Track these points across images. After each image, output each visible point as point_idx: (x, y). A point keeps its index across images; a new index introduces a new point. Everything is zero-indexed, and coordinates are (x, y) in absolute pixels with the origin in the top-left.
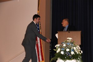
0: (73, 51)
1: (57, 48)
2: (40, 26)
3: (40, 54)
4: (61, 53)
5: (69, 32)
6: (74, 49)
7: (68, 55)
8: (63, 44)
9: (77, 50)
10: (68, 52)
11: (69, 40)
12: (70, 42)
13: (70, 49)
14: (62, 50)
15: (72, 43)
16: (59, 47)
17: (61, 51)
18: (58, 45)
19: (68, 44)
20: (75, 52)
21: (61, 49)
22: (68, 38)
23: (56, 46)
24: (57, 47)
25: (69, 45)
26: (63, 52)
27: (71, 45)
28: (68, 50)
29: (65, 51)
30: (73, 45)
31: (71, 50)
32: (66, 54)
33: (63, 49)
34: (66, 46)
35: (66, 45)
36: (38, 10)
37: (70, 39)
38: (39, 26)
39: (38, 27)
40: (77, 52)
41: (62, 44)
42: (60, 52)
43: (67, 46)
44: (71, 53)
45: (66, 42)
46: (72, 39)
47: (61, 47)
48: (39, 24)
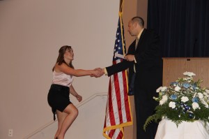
0: (196, 101)
1: (160, 94)
2: (123, 45)
3: (123, 106)
4: (170, 106)
5: (189, 60)
6: (198, 98)
7: (186, 109)
8: (175, 85)
9: (206, 101)
10: (186, 103)
11: (188, 78)
12: (190, 81)
13: (190, 96)
14: (171, 98)
15: (195, 84)
16: (165, 92)
17: (169, 101)
18: (163, 89)
19: (186, 86)
20: (201, 105)
21: (170, 96)
22: (185, 74)
23: (158, 91)
24: (160, 91)
25: (189, 88)
27: (191, 88)
28: (185, 99)
29: (179, 102)
30: (197, 88)
31: (193, 100)
32: (181, 108)
33: (174, 96)
35: (182, 87)
36: (121, 11)
37: (191, 74)
38: (121, 46)
39: (119, 48)
40: (205, 103)
41: (172, 85)
42: (167, 104)
43: (183, 90)
44: (191, 107)
45: (181, 81)
46: (194, 75)
47: (169, 93)
48: (121, 41)
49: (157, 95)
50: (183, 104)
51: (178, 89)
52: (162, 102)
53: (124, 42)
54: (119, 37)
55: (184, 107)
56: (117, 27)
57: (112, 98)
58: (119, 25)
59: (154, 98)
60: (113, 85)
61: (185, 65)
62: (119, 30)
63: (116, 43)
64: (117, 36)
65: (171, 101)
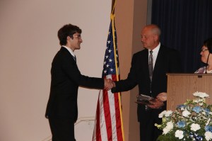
0: (209, 130)
1: (164, 120)
2: (116, 56)
3: (114, 135)
4: (176, 136)
5: (200, 76)
8: (182, 109)
10: (197, 132)
11: (200, 100)
12: (201, 104)
13: (202, 124)
14: (178, 125)
15: (209, 108)
16: (170, 118)
17: (175, 129)
18: (167, 113)
19: (197, 110)
21: (176, 122)
22: (196, 94)
23: (160, 116)
24: (164, 116)
25: (200, 112)
26: (182, 132)
27: (204, 113)
28: (195, 127)
29: (187, 131)
31: (206, 128)
32: (191, 139)
33: (181, 123)
34: (190, 116)
35: (192, 112)
37: (203, 95)
38: (113, 58)
39: (110, 60)
41: (178, 108)
42: (172, 133)
43: (193, 115)
44: (204, 137)
45: (191, 103)
46: (207, 96)
47: (176, 119)
48: (113, 52)
49: (160, 121)
50: (194, 133)
51: (186, 113)
52: (166, 131)
53: (117, 53)
54: (110, 46)
55: (195, 137)
56: (108, 33)
57: (101, 124)
58: (111, 30)
59: (156, 125)
60: (102, 107)
61: (195, 83)
62: (110, 38)
63: (107, 53)
64: (108, 45)
65: (178, 129)
